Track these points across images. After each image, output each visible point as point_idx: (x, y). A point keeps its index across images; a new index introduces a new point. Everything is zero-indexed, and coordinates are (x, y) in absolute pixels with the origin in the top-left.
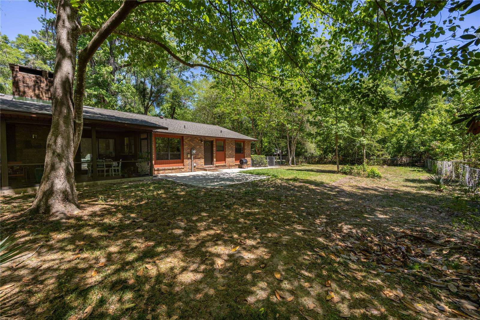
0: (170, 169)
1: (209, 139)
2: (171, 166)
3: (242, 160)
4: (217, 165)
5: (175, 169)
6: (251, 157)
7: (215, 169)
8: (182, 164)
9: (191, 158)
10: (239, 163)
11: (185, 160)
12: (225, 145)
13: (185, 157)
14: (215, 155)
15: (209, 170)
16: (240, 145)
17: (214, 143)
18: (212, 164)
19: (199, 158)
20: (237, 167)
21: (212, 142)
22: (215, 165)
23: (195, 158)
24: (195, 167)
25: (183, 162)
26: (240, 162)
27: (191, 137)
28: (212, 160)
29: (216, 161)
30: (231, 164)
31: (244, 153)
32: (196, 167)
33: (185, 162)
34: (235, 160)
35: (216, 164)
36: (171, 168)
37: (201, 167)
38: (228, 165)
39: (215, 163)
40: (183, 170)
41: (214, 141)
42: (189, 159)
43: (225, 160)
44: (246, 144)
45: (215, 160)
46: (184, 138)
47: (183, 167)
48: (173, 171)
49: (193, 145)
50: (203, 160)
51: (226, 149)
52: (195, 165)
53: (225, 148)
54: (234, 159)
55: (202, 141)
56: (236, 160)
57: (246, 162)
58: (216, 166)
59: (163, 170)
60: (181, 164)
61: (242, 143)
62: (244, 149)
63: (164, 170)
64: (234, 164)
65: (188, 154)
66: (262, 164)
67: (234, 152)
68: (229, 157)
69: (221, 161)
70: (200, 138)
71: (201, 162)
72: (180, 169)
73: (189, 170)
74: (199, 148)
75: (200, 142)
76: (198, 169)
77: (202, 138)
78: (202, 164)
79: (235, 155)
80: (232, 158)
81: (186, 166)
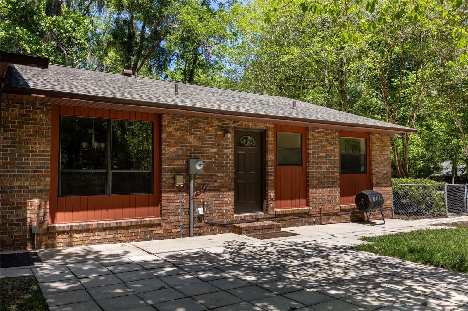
0: (110, 229)
1: (252, 126)
2: (115, 218)
3: (366, 197)
4: (279, 211)
5: (128, 228)
6: (391, 184)
7: (270, 227)
8: (156, 209)
9: (186, 189)
10: (354, 205)
11: (165, 195)
12: (307, 144)
13: (164, 186)
14: (271, 178)
15: (251, 232)
16: (356, 146)
17: (270, 139)
18: (262, 210)
19: (217, 189)
20: (348, 217)
21: (262, 135)
22: (271, 212)
23: (201, 188)
24: (200, 218)
25: (158, 202)
26: (357, 201)
27: (188, 117)
28: (263, 196)
29: (278, 197)
30: (327, 208)
31: (368, 171)
32: (206, 219)
33: (164, 202)
37: (223, 220)
38: (317, 211)
39: (271, 204)
40: (158, 231)
41: (271, 133)
42: (179, 190)
43: (306, 195)
44: (376, 142)
45: (272, 194)
46: (165, 121)
47: (156, 219)
49: (196, 143)
50: (229, 197)
51: (311, 159)
52: (200, 211)
53: (307, 155)
54: (336, 191)
55: (226, 131)
56: (342, 195)
57: (379, 204)
58: (277, 216)
59: (81, 231)
60: (151, 209)
61: (362, 141)
62: (368, 158)
63: (87, 231)
64: (338, 209)
65: (178, 173)
66: (429, 206)
67: (337, 168)
68: (321, 185)
69: (292, 199)
70: (219, 120)
71: (225, 203)
72: (147, 226)
73: (179, 230)
74: (215, 153)
75: (219, 133)
76: (212, 225)
77: (227, 122)
78: (225, 208)
79: (340, 179)
80: (330, 187)
81: (169, 216)
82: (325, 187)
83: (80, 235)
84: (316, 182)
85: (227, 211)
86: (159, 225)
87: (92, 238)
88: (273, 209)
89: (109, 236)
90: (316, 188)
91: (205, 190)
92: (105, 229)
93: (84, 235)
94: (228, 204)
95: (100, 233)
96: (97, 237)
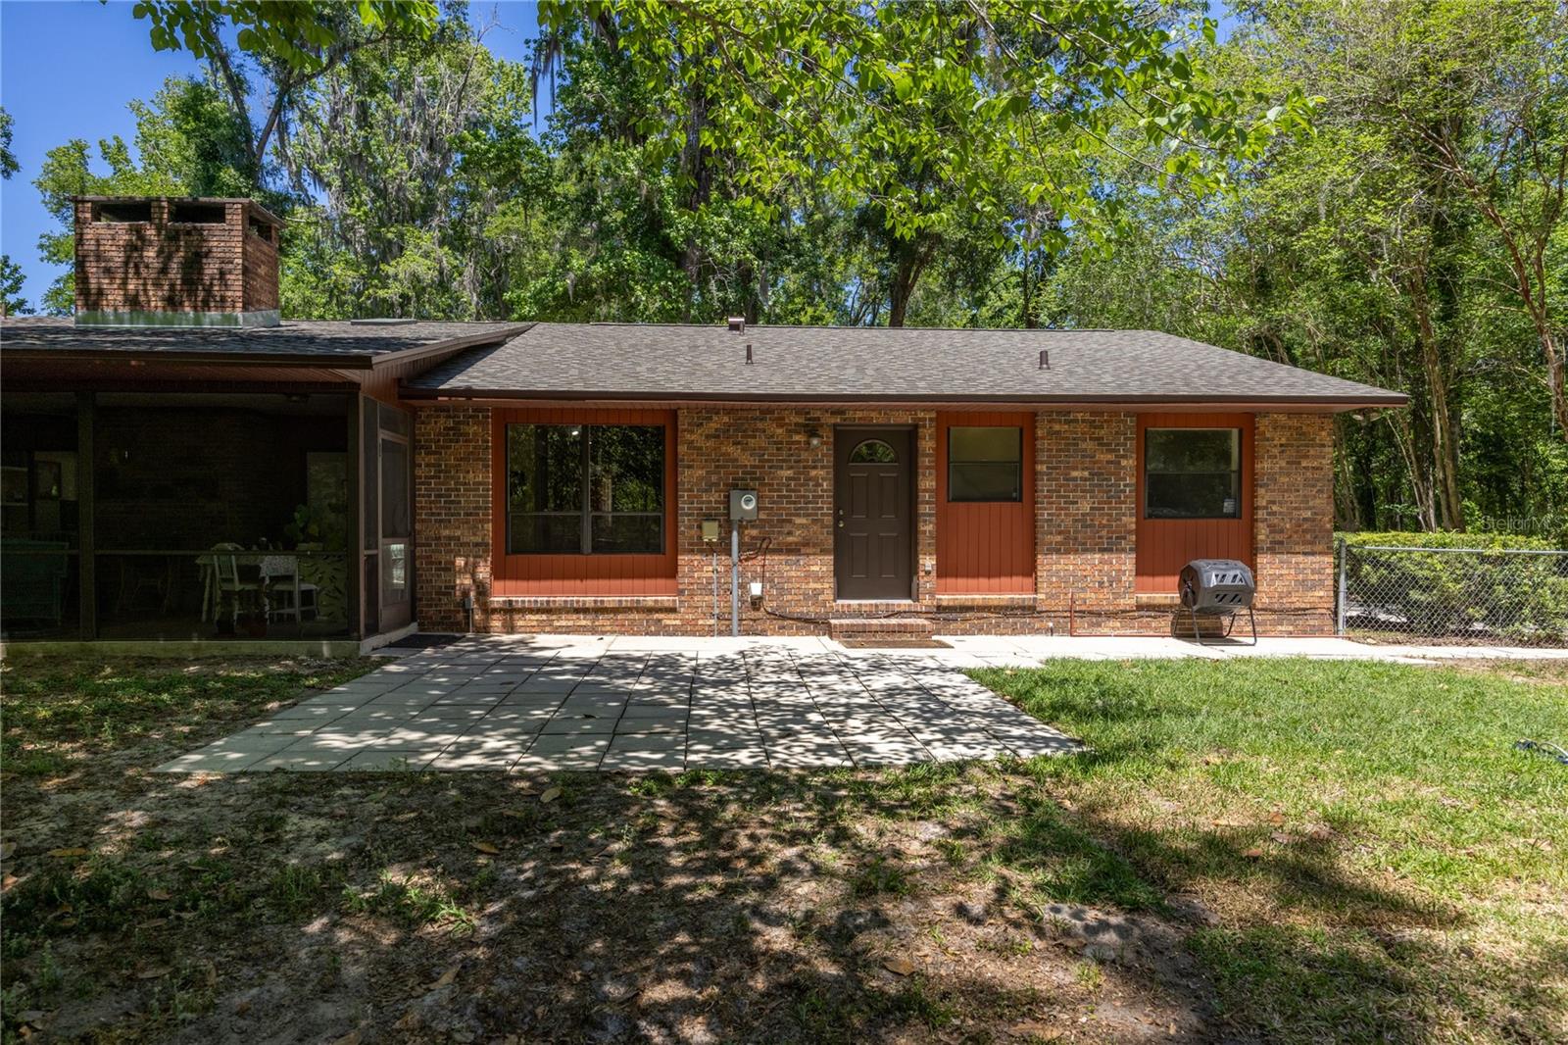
0: (585, 610)
3: (1195, 575)
4: (946, 599)
5: (615, 611)
6: (1335, 549)
8: (671, 583)
9: (726, 547)
11: (683, 558)
12: (1035, 451)
14: (928, 528)
17: (927, 444)
18: (910, 595)
19: (793, 549)
20: (1164, 623)
22: (926, 601)
23: (756, 548)
24: (756, 602)
25: (673, 570)
28: (912, 568)
29: (943, 571)
30: (1092, 598)
31: (1245, 513)
32: (769, 605)
33: (683, 569)
34: (1140, 572)
35: (934, 589)
36: (589, 600)
37: (810, 610)
38: (1060, 604)
39: (926, 582)
40: (670, 620)
41: (927, 432)
42: (709, 549)
43: (1030, 570)
44: (1273, 436)
45: (928, 562)
47: (665, 599)
48: (602, 620)
50: (822, 565)
52: (756, 589)
53: (1035, 476)
54: (1127, 562)
55: (813, 434)
56: (1142, 570)
58: (940, 609)
59: (539, 611)
63: (548, 611)
64: (1128, 602)
65: (710, 518)
68: (1072, 545)
69: (989, 576)
70: (799, 411)
71: (809, 576)
72: (650, 610)
73: (712, 622)
74: (789, 479)
75: (796, 438)
76: (783, 617)
77: (818, 414)
78: (812, 585)
79: (1137, 532)
80: (1102, 550)
81: (692, 595)
82: (1085, 551)
83: (537, 617)
84: (1059, 538)
85: (817, 593)
86: (673, 610)
87: (556, 623)
88: (932, 594)
89: (583, 623)
90: (1058, 551)
91: (767, 551)
92: (577, 611)
93: (544, 617)
94: (818, 579)
95: (569, 616)
96: (564, 623)
